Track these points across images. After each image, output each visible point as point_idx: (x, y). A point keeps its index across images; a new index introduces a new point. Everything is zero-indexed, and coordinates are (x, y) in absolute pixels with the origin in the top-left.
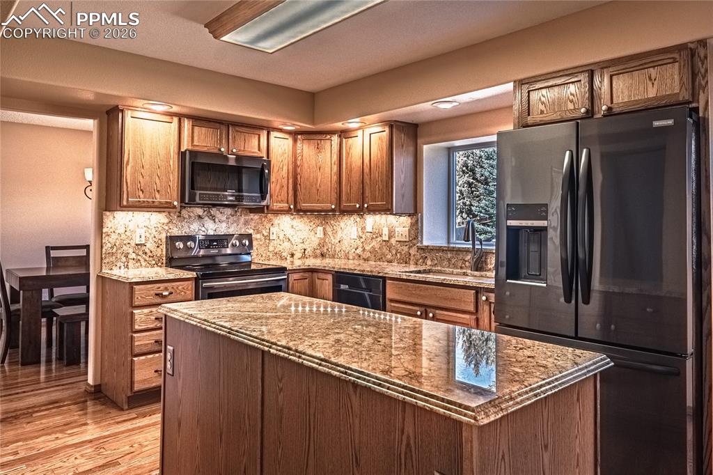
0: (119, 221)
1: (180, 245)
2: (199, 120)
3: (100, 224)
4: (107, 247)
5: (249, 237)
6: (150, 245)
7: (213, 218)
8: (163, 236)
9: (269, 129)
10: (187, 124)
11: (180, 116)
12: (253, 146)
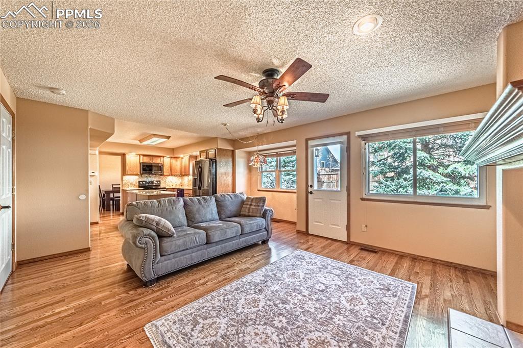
0: (126, 178)
1: (141, 183)
2: (144, 155)
3: (122, 179)
4: (124, 183)
5: (160, 181)
6: (134, 183)
7: (150, 177)
8: (138, 181)
9: (163, 157)
10: (141, 156)
11: (140, 155)
12: (159, 161)
